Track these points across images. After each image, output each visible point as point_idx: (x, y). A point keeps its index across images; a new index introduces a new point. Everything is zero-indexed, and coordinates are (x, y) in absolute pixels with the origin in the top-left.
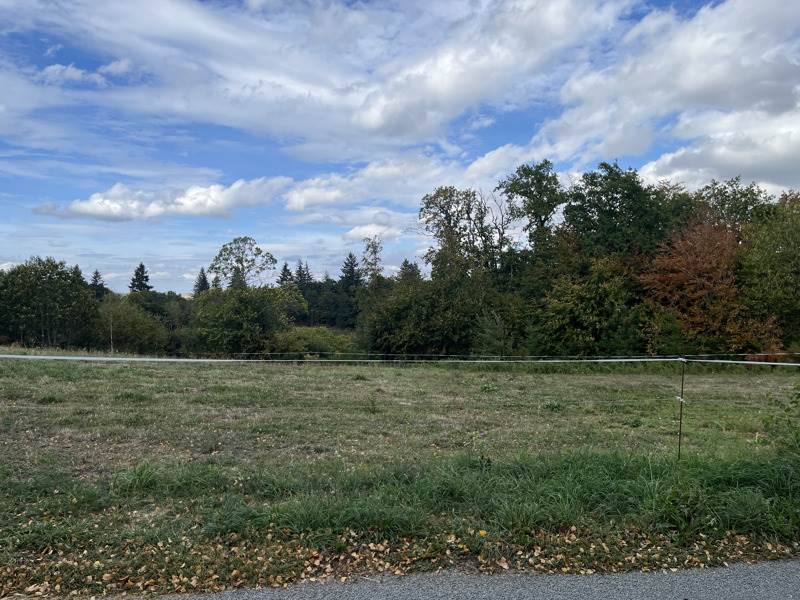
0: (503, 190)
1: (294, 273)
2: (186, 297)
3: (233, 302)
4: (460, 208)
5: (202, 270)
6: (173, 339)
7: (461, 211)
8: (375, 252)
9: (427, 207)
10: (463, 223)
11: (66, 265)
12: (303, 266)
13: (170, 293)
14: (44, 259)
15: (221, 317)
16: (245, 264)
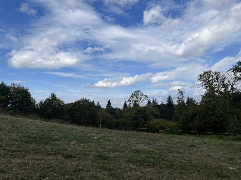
0: (232, 71)
1: (152, 102)
2: (121, 109)
3: (135, 111)
4: (213, 78)
5: (125, 101)
6: (117, 122)
7: (214, 79)
8: (182, 94)
9: (200, 78)
10: (215, 83)
11: (90, 101)
12: (155, 100)
13: (117, 108)
14: (85, 99)
15: (131, 116)
16: (139, 99)
